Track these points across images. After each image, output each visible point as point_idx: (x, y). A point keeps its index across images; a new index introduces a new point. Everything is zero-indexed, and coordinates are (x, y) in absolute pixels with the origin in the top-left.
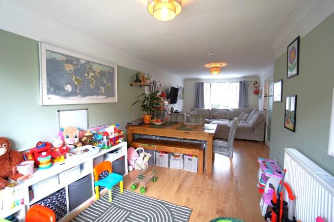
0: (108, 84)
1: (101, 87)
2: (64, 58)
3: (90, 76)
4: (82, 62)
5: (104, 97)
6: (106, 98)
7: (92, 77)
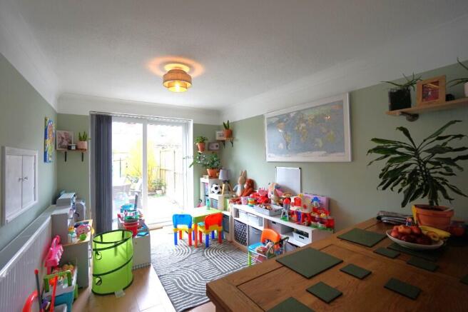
0: (328, 131)
1: (317, 140)
2: (277, 119)
3: (301, 128)
4: (292, 115)
5: (323, 152)
6: (326, 155)
7: (303, 128)
